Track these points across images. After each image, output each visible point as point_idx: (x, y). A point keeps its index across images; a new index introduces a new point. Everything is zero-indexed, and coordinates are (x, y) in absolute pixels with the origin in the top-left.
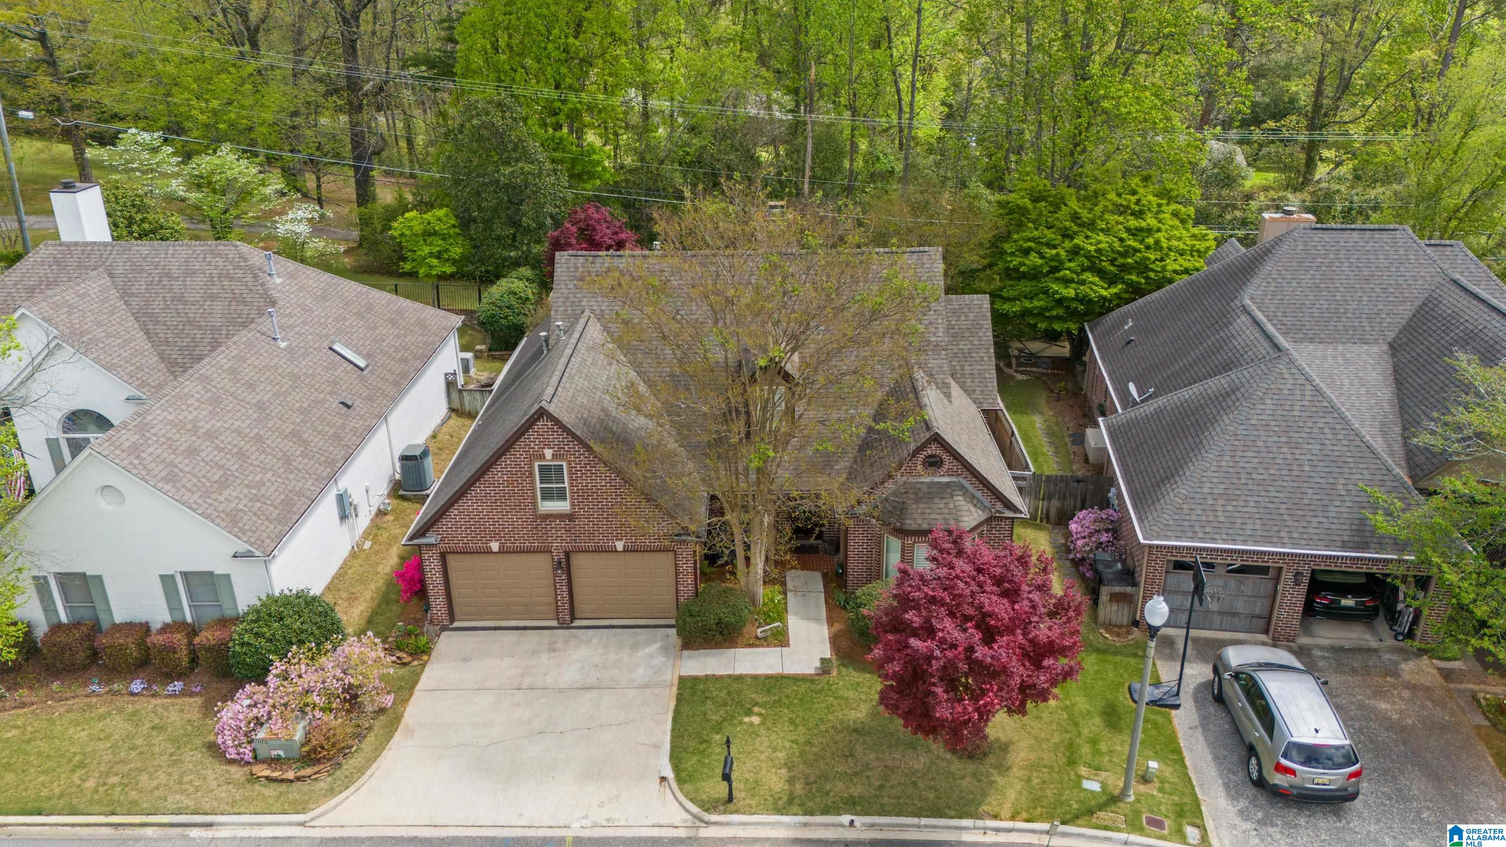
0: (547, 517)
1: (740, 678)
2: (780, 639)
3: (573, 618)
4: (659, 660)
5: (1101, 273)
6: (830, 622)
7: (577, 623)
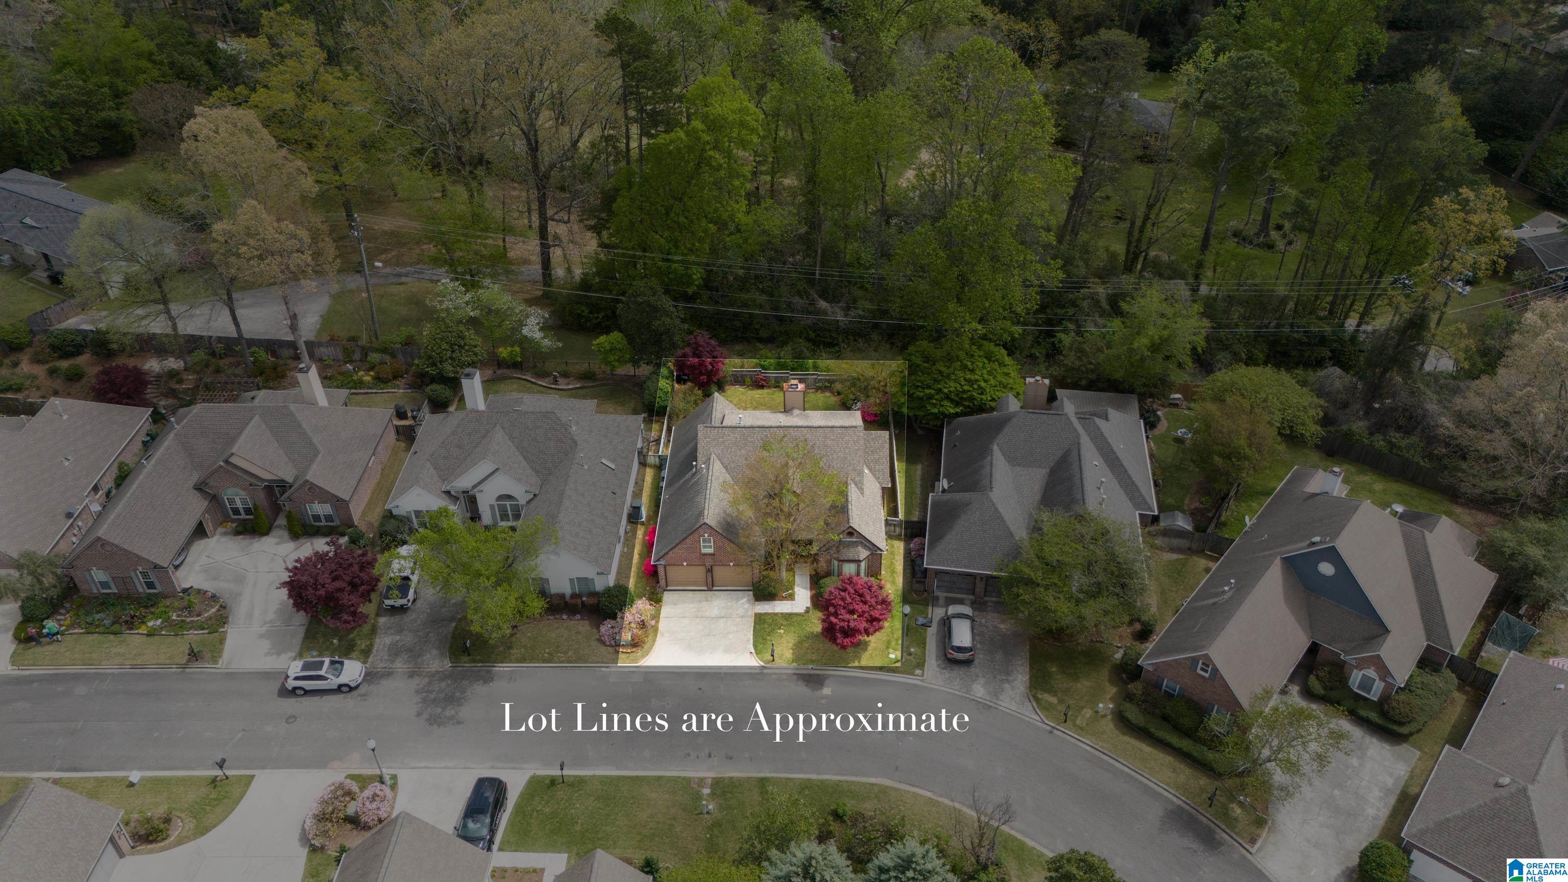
0: (705, 555)
1: (776, 614)
2: (791, 597)
3: (713, 586)
4: (747, 606)
5: (952, 401)
6: (811, 589)
7: (715, 588)
